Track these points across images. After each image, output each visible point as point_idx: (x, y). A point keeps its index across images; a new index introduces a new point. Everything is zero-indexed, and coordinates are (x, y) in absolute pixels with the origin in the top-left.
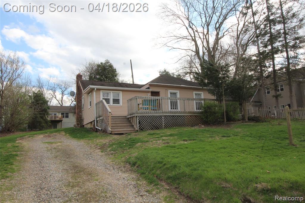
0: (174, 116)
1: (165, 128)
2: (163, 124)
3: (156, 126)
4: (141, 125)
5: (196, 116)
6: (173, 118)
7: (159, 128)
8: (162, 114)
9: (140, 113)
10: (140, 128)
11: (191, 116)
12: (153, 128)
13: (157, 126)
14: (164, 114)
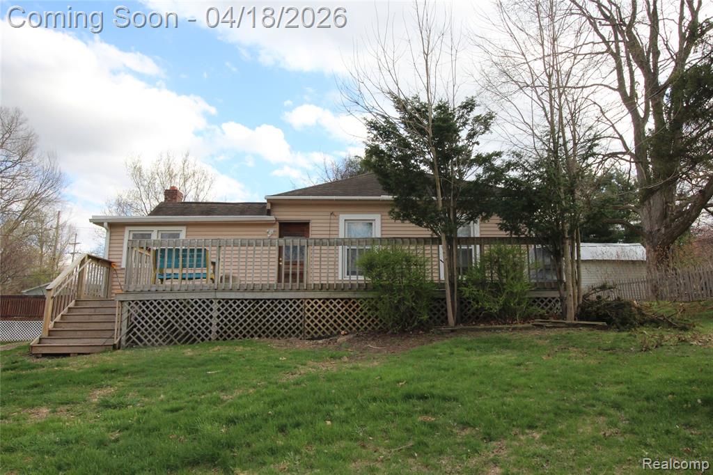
0: (257, 301)
1: (217, 339)
2: (214, 329)
3: (184, 332)
4: (135, 330)
5: (347, 301)
6: (253, 306)
7: (195, 340)
8: (211, 296)
9: (134, 292)
10: (130, 338)
11: (328, 299)
12: (172, 341)
13: (188, 333)
14: (220, 295)
